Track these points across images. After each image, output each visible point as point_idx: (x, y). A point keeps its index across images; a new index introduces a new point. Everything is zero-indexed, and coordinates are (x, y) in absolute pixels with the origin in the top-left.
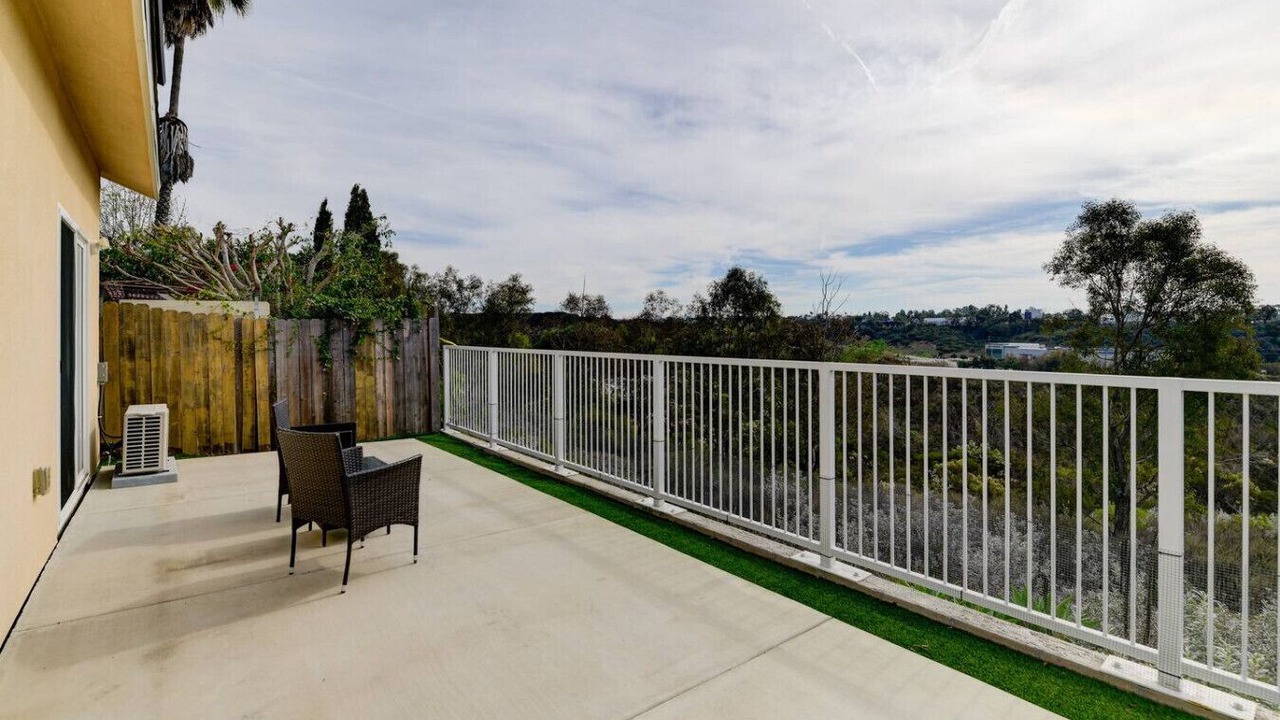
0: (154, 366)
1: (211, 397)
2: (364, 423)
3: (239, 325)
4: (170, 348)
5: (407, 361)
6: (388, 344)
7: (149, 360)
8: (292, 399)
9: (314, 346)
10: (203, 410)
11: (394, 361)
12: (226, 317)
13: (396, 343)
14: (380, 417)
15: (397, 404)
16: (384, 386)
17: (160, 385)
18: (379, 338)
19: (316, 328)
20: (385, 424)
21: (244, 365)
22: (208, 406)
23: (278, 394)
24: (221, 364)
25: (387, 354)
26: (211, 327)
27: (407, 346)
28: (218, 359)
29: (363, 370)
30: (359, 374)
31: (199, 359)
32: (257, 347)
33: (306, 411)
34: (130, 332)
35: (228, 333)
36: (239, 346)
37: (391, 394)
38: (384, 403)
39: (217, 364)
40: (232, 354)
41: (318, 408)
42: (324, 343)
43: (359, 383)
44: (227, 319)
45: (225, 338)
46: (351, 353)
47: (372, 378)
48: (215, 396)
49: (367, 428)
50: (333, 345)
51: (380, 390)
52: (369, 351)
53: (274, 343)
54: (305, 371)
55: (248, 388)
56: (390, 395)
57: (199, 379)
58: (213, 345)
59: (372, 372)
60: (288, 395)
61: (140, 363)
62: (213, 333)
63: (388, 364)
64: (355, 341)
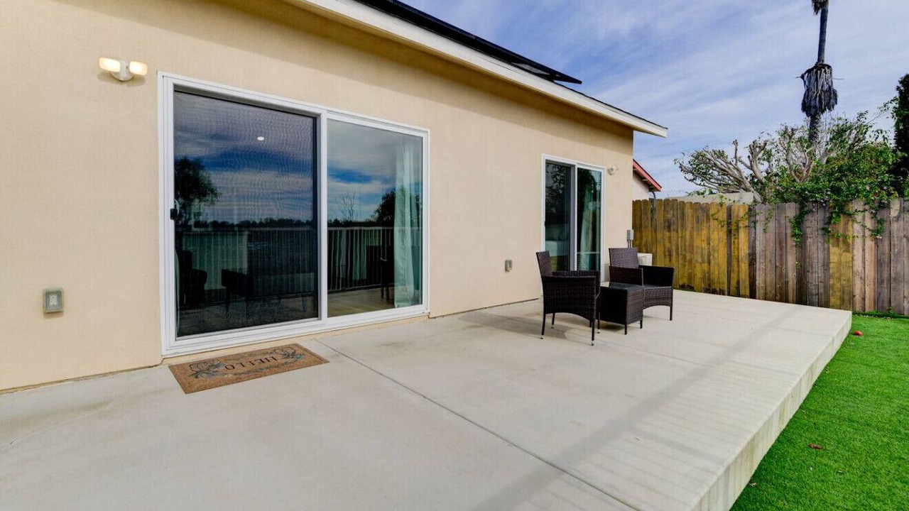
0: (680, 235)
1: (711, 257)
2: (838, 294)
3: (729, 210)
4: (689, 226)
5: (895, 241)
6: (869, 223)
7: (677, 232)
8: (769, 264)
9: (789, 225)
10: (706, 265)
11: (877, 241)
12: (721, 204)
13: (880, 222)
14: (858, 292)
15: (879, 282)
16: (864, 263)
17: (683, 248)
18: (859, 217)
19: (791, 210)
20: (864, 299)
21: (733, 238)
22: (709, 263)
23: (758, 260)
24: (718, 235)
25: (868, 233)
26: (712, 211)
27: (895, 226)
28: (716, 233)
29: (838, 246)
30: (833, 250)
31: (704, 232)
32: (741, 224)
33: (781, 276)
34: (669, 216)
35: (723, 215)
36: (729, 224)
37: (873, 273)
38: (863, 280)
39: (715, 236)
40: (725, 229)
41: (792, 276)
42: (799, 221)
43: (834, 258)
44: (721, 206)
45: (720, 219)
46: (825, 230)
47: (849, 255)
48: (714, 256)
49: (842, 300)
50: (808, 224)
51: (858, 265)
52: (846, 230)
53: (755, 223)
54: (780, 243)
55: (734, 254)
56: (870, 272)
57: (704, 245)
58: (714, 223)
59: (848, 248)
60: (765, 262)
61: (673, 233)
62: (712, 215)
63: (870, 243)
64: (829, 221)
